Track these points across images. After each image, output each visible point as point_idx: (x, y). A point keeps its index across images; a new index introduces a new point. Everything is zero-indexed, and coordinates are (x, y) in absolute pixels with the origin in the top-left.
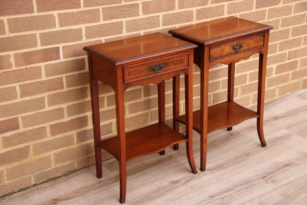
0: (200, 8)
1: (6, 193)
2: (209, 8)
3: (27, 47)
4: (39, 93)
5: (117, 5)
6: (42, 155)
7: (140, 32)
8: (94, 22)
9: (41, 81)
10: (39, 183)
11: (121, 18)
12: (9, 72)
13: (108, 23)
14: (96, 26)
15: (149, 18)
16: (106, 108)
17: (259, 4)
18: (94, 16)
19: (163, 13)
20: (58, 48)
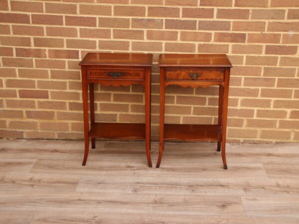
0: (202, 43)
1: (39, 137)
2: (212, 45)
3: (57, 46)
4: (63, 79)
5: (125, 29)
6: (63, 121)
7: (144, 52)
8: (106, 38)
9: (65, 71)
10: (60, 139)
11: (128, 39)
12: (44, 60)
13: (117, 41)
14: (107, 41)
15: (153, 43)
16: (112, 102)
17: (269, 50)
18: (106, 34)
19: (166, 42)
20: (78, 51)
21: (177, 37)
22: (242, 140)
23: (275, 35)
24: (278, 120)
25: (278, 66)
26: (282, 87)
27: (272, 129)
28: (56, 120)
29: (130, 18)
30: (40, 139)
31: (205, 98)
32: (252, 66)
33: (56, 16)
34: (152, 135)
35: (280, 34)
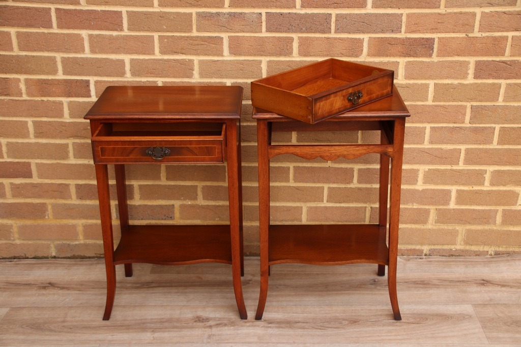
1: (16, 255)
3: (43, 73)
4: (61, 138)
5: (183, 34)
6: (65, 221)
7: (224, 80)
8: (144, 54)
9: (63, 122)
10: (60, 256)
11: (190, 54)
12: (18, 100)
13: (168, 59)
14: (148, 60)
15: (242, 62)
16: (163, 182)
17: (482, 70)
18: (145, 46)
19: (268, 59)
20: (88, 82)
21: (291, 48)
22: (426, 249)
23: (495, 39)
24: (500, 208)
25: (500, 102)
26: (509, 144)
27: (487, 227)
28: (50, 220)
29: (193, 11)
30: (19, 258)
31: (352, 170)
32: (447, 104)
33: (36, 9)
34: (245, 243)
35: (507, 38)
